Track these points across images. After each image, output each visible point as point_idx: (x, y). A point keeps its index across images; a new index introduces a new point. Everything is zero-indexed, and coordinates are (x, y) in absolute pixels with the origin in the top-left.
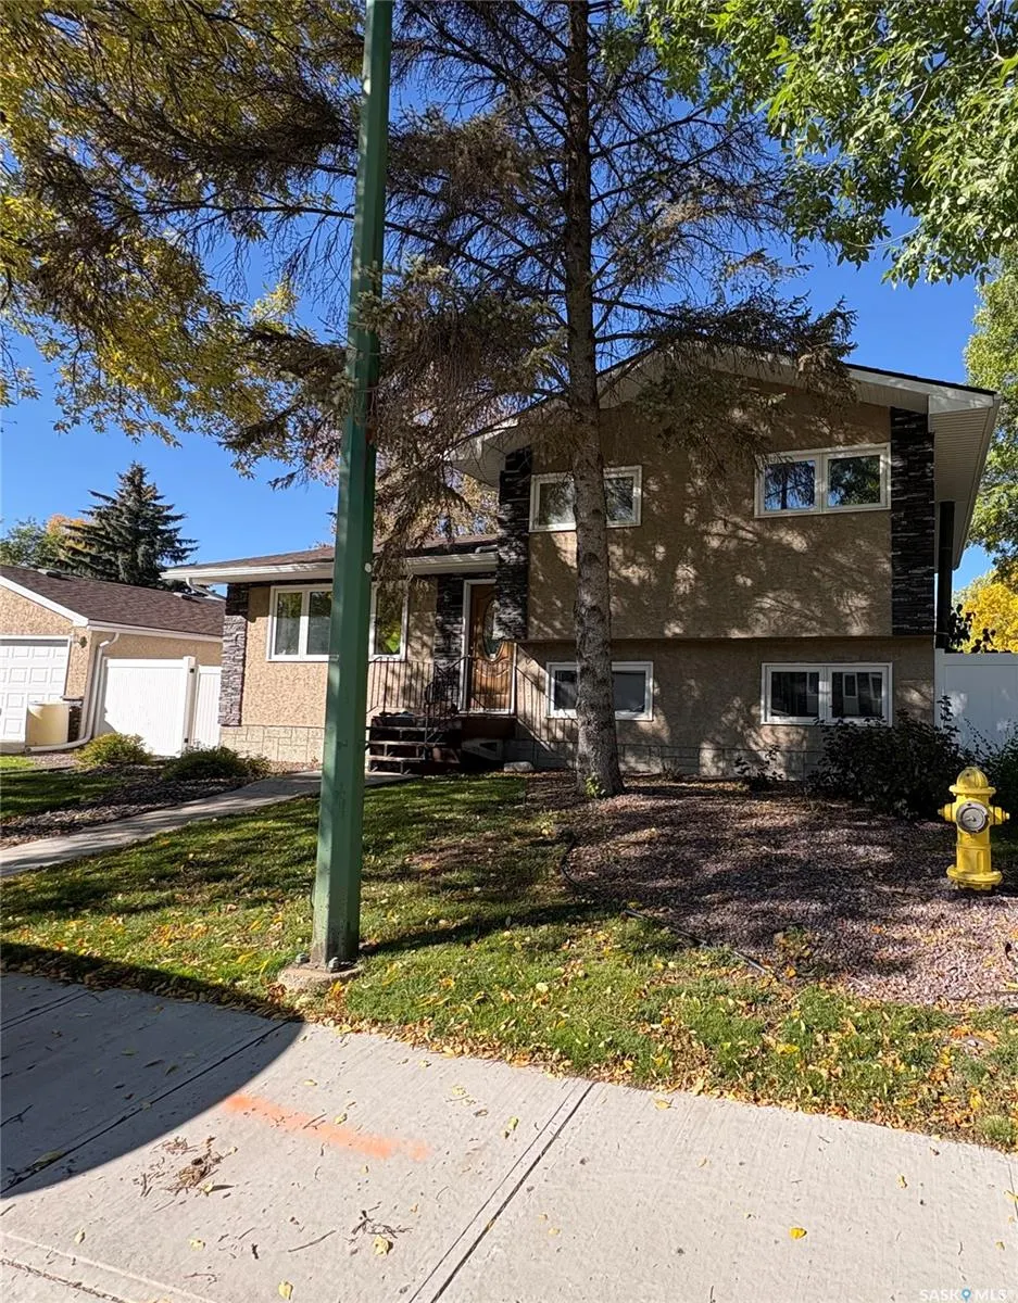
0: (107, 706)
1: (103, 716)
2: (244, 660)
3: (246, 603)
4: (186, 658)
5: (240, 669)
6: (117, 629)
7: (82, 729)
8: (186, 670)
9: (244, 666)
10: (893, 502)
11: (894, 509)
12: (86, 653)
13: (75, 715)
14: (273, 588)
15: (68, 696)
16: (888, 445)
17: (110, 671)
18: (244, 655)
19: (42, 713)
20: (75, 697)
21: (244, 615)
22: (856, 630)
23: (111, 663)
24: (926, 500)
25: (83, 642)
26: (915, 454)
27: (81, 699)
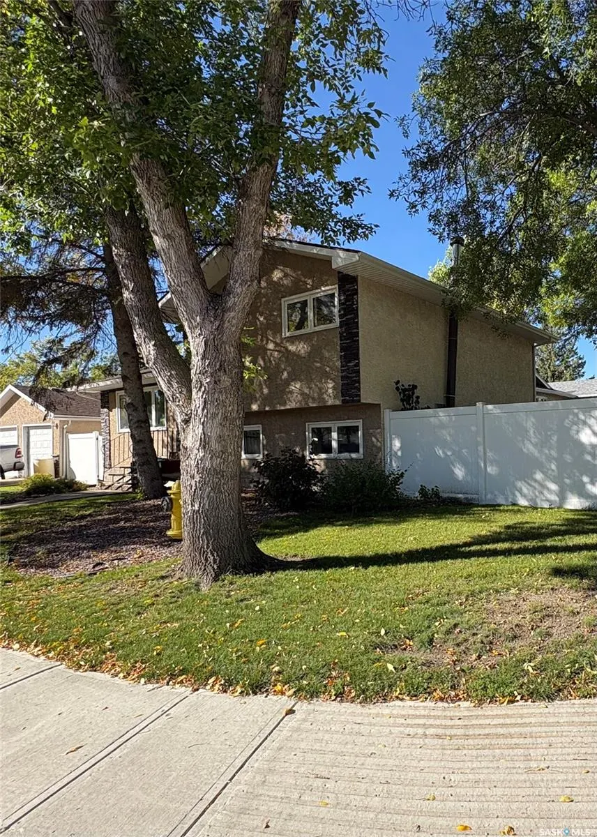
0: (71, 459)
1: (69, 465)
2: (109, 433)
3: (108, 402)
4: (94, 432)
5: (108, 437)
6: (70, 418)
7: (61, 470)
8: (95, 439)
9: (110, 435)
10: (340, 322)
11: (341, 326)
12: (58, 432)
13: (56, 465)
14: (117, 392)
15: (54, 455)
16: (337, 286)
17: (70, 441)
18: (109, 430)
19: (39, 464)
20: (56, 455)
21: (108, 408)
22: (330, 403)
23: (70, 436)
24: (354, 319)
25: (57, 426)
26: (348, 290)
27: (58, 456)
